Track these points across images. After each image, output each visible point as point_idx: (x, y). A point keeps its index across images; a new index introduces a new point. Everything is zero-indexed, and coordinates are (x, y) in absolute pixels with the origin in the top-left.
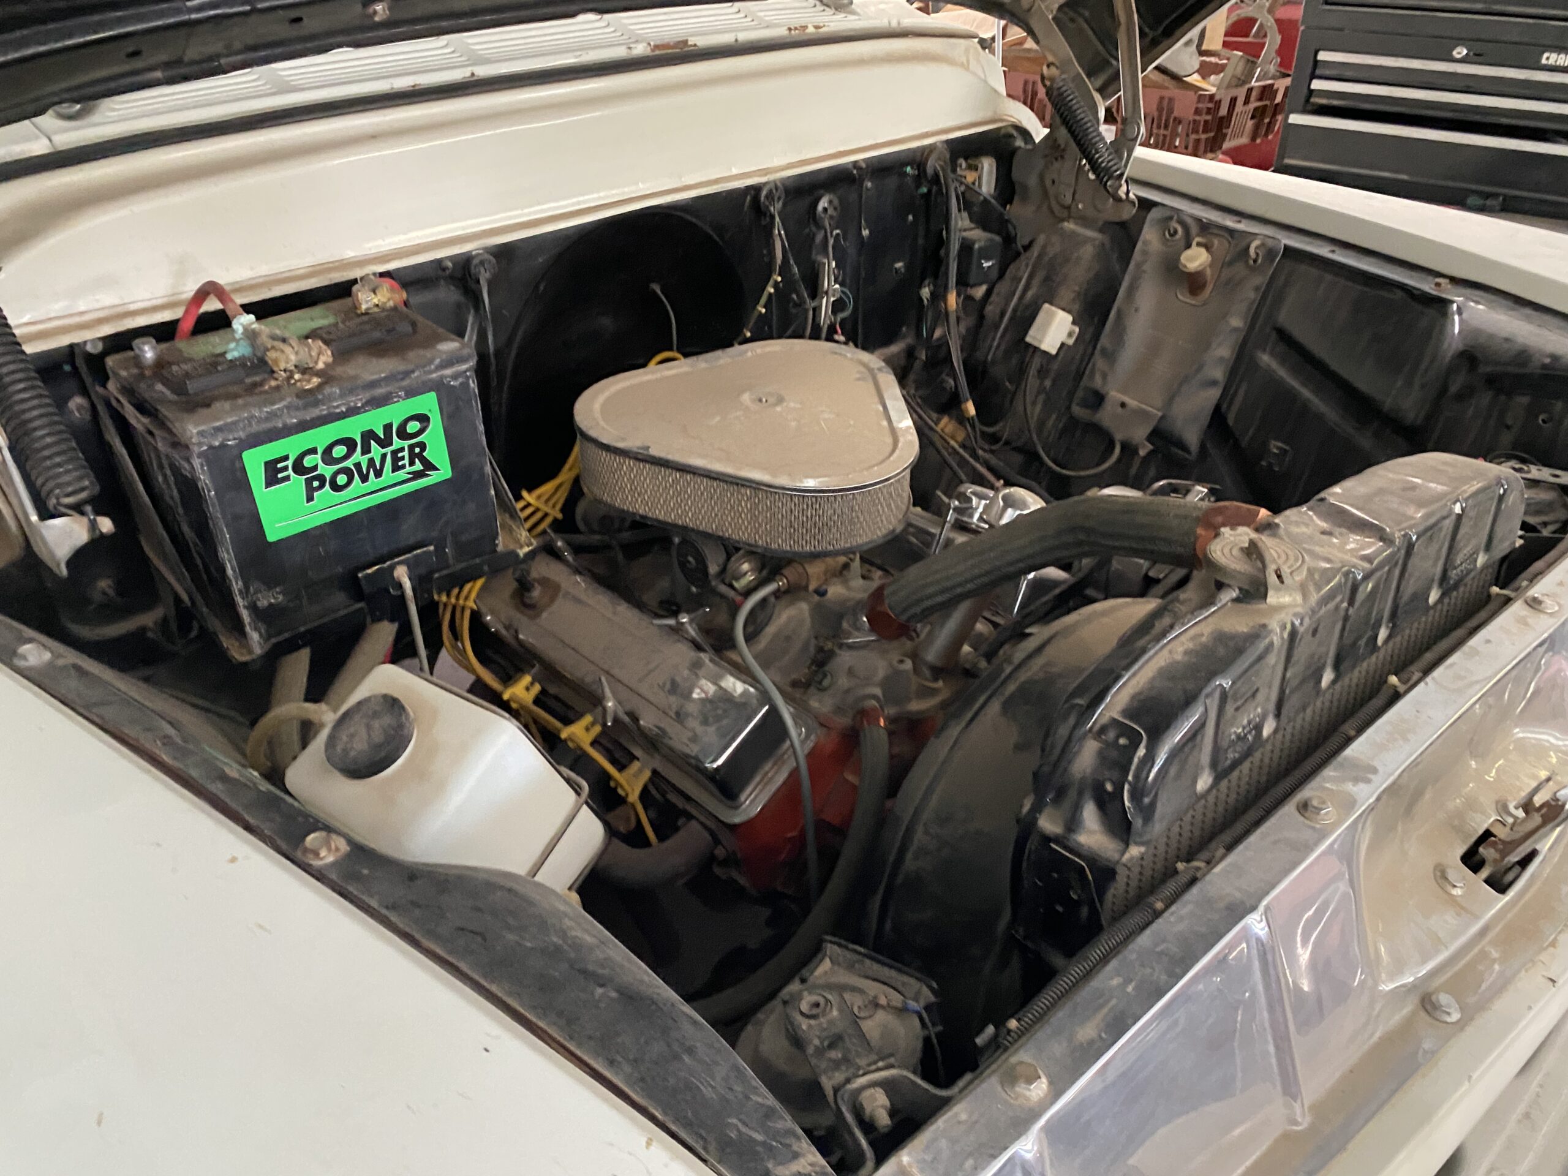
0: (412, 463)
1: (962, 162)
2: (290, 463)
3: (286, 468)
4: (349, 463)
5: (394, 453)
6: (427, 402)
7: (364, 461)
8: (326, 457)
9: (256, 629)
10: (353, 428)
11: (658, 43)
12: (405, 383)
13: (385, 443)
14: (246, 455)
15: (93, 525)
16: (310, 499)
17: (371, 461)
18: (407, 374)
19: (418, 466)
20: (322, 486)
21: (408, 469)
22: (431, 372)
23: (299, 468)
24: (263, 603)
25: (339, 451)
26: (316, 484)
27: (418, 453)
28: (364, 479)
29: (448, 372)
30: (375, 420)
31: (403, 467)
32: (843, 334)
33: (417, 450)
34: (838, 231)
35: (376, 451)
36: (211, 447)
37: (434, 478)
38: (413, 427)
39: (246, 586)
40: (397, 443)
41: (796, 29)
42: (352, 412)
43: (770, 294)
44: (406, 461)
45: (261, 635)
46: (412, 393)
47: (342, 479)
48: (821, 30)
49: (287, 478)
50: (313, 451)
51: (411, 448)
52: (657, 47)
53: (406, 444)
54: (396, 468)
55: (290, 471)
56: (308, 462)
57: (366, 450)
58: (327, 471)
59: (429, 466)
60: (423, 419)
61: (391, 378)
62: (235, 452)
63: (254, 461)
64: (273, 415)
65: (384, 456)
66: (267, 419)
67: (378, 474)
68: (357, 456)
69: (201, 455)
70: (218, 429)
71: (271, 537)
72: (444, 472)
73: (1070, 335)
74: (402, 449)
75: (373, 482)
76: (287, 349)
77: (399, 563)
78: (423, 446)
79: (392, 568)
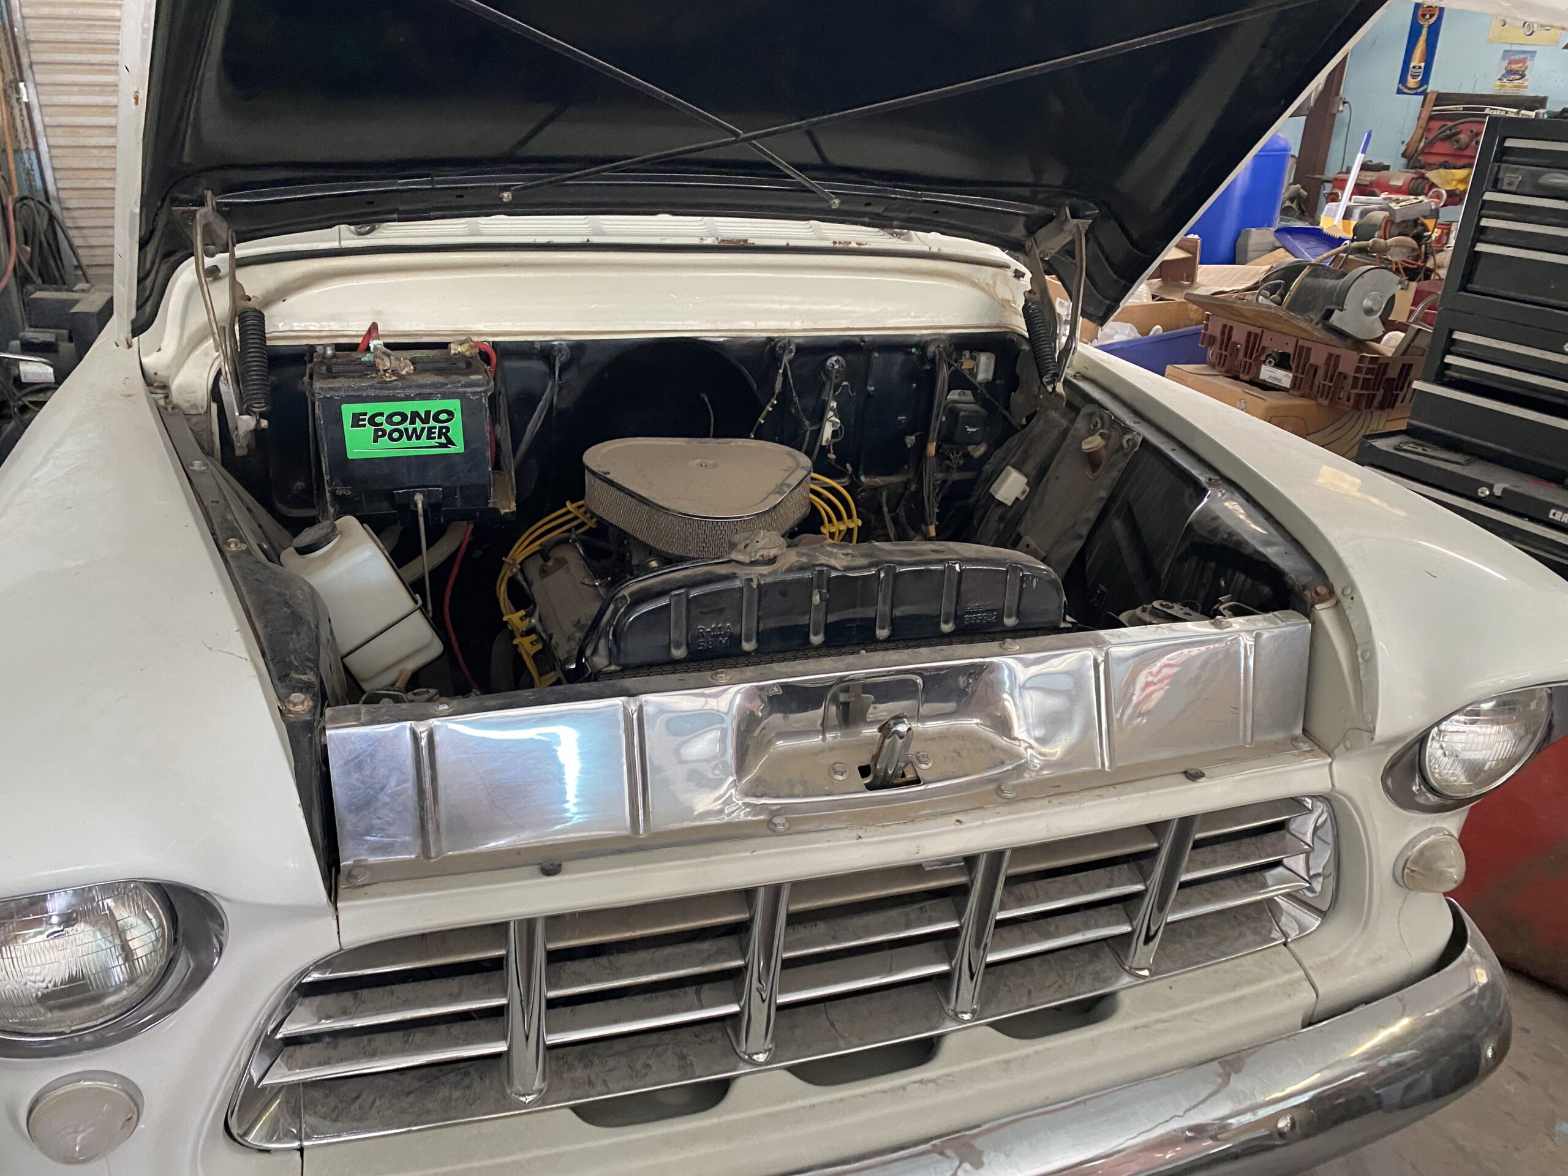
0: (440, 437)
1: (967, 353)
2: (367, 417)
3: (364, 420)
4: (401, 427)
5: (430, 429)
6: (454, 405)
7: (411, 428)
8: (389, 420)
9: (333, 506)
10: (408, 407)
11: (724, 238)
12: (442, 390)
13: (425, 421)
14: (344, 407)
15: (258, 422)
16: (375, 441)
17: (415, 430)
18: (443, 385)
19: (443, 440)
20: (383, 436)
21: (437, 440)
22: (458, 388)
23: (372, 421)
24: (339, 492)
25: (397, 419)
26: (380, 433)
27: (444, 432)
28: (409, 439)
29: (469, 390)
30: (421, 406)
31: (434, 438)
32: (834, 453)
33: (444, 430)
34: (846, 383)
35: (419, 424)
36: (325, 397)
37: (452, 450)
38: (443, 416)
39: (332, 480)
40: (432, 423)
41: (840, 243)
42: (408, 398)
43: (769, 411)
44: (436, 435)
45: (335, 510)
46: (445, 396)
47: (396, 435)
48: (863, 247)
49: (364, 426)
50: (382, 414)
51: (441, 428)
52: (723, 241)
53: (438, 425)
54: (429, 437)
55: (366, 422)
56: (378, 420)
57: (413, 422)
58: (388, 428)
59: (450, 442)
60: (451, 414)
61: (434, 385)
62: (338, 403)
63: (348, 411)
64: (360, 389)
65: (423, 429)
66: (358, 390)
67: (418, 438)
68: (407, 424)
69: (319, 400)
70: (331, 389)
71: (350, 456)
72: (459, 448)
73: (1023, 493)
74: (435, 428)
75: (414, 442)
76: (386, 359)
77: (418, 492)
78: (448, 429)
79: (414, 493)
